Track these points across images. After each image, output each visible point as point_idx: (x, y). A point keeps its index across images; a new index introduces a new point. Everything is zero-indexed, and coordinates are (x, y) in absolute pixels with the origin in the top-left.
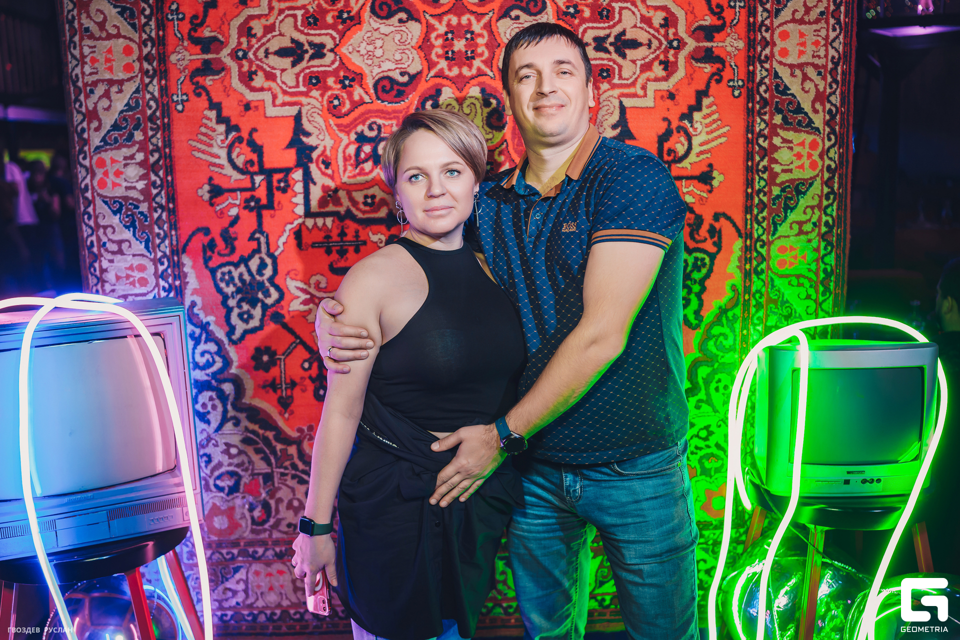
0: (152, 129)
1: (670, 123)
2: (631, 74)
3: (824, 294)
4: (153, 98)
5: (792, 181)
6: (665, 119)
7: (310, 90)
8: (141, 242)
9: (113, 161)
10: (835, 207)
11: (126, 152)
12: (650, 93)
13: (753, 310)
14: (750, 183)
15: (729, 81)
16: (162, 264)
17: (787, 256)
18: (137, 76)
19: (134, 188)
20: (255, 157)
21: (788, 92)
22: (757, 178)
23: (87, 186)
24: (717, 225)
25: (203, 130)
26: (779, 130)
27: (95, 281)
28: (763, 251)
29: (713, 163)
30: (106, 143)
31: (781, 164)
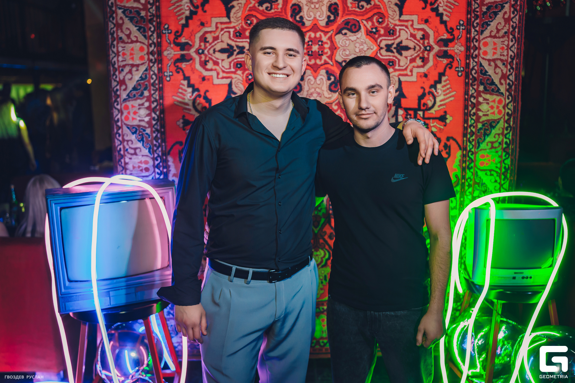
0: (153, 90)
1: (424, 90)
2: (404, 64)
3: (504, 180)
4: (154, 74)
5: (488, 120)
6: (422, 88)
7: (236, 71)
8: (146, 149)
9: (133, 106)
10: (511, 134)
11: (139, 102)
12: (415, 74)
13: (467, 188)
14: (466, 121)
15: (456, 68)
16: (157, 160)
17: (485, 160)
18: (146, 62)
19: (143, 121)
20: (207, 105)
21: (487, 74)
22: (470, 118)
23: (118, 119)
24: (448, 143)
25: (180, 91)
26: (482, 94)
27: (121, 169)
28: (472, 157)
29: (447, 111)
30: (129, 97)
31: (483, 112)
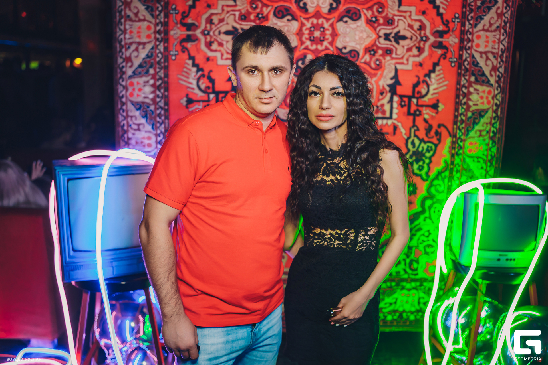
0: (159, 68)
1: (419, 78)
2: (401, 52)
3: (490, 167)
4: (160, 52)
5: (477, 110)
6: (417, 76)
8: (150, 125)
9: (138, 83)
10: (498, 123)
11: (145, 79)
12: (410, 63)
13: (454, 173)
14: (457, 110)
15: (450, 58)
16: (160, 136)
17: (473, 147)
18: (153, 41)
19: (148, 97)
20: (210, 85)
21: (479, 65)
22: (460, 107)
23: (123, 95)
24: (439, 130)
25: (185, 70)
26: (473, 85)
27: (124, 143)
28: (461, 144)
29: (440, 99)
30: (135, 74)
31: (472, 101)
